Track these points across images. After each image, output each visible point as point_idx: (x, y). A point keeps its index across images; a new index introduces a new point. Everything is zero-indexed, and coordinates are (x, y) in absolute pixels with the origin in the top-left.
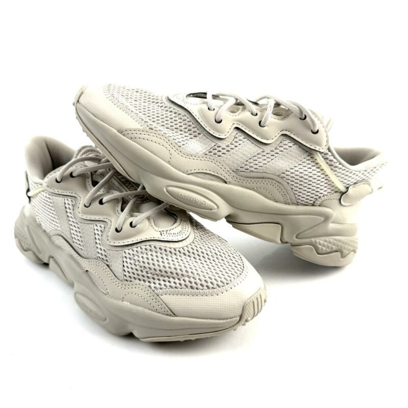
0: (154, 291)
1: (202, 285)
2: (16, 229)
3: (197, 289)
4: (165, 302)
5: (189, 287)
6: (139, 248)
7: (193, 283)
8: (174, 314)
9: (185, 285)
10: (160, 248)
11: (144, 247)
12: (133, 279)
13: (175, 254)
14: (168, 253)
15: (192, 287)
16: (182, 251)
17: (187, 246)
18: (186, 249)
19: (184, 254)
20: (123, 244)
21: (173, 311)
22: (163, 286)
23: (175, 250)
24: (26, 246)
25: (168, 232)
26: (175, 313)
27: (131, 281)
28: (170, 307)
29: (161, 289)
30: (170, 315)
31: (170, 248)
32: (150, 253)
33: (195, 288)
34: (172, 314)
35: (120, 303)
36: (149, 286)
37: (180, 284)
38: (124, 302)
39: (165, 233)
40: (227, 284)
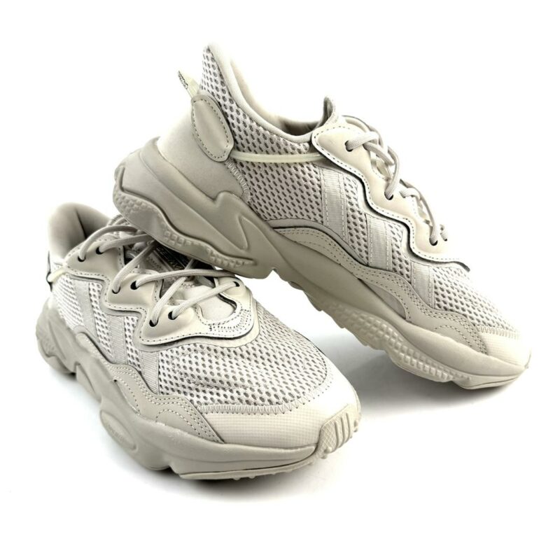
0: (196, 407)
1: (262, 399)
2: (38, 327)
3: (255, 404)
4: (211, 423)
5: (244, 402)
6: (180, 347)
7: (250, 396)
8: (223, 441)
9: (239, 399)
10: (208, 348)
11: (188, 346)
12: (170, 392)
13: (229, 356)
14: (219, 354)
15: (248, 402)
16: (238, 351)
17: (246, 345)
18: (244, 348)
19: (242, 356)
20: (159, 343)
21: (221, 435)
22: (209, 401)
23: (229, 351)
24: (48, 350)
25: (220, 326)
26: (224, 439)
27: (168, 394)
28: (217, 430)
29: (206, 404)
30: (217, 442)
31: (223, 348)
32: (194, 355)
33: (252, 403)
34: (219, 439)
35: (152, 424)
36: (191, 401)
37: (232, 398)
38: (158, 423)
39: (216, 326)
40: (298, 397)
